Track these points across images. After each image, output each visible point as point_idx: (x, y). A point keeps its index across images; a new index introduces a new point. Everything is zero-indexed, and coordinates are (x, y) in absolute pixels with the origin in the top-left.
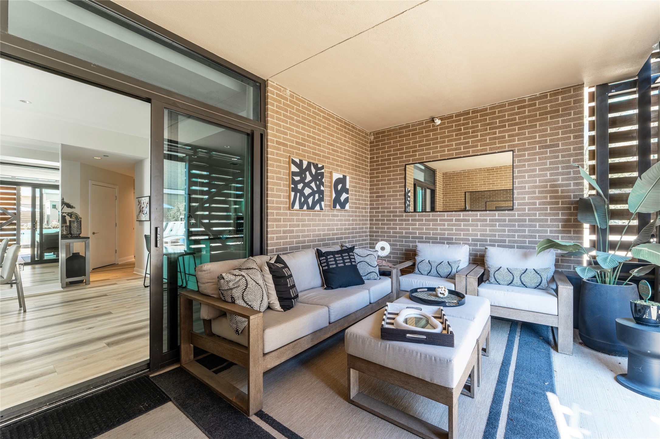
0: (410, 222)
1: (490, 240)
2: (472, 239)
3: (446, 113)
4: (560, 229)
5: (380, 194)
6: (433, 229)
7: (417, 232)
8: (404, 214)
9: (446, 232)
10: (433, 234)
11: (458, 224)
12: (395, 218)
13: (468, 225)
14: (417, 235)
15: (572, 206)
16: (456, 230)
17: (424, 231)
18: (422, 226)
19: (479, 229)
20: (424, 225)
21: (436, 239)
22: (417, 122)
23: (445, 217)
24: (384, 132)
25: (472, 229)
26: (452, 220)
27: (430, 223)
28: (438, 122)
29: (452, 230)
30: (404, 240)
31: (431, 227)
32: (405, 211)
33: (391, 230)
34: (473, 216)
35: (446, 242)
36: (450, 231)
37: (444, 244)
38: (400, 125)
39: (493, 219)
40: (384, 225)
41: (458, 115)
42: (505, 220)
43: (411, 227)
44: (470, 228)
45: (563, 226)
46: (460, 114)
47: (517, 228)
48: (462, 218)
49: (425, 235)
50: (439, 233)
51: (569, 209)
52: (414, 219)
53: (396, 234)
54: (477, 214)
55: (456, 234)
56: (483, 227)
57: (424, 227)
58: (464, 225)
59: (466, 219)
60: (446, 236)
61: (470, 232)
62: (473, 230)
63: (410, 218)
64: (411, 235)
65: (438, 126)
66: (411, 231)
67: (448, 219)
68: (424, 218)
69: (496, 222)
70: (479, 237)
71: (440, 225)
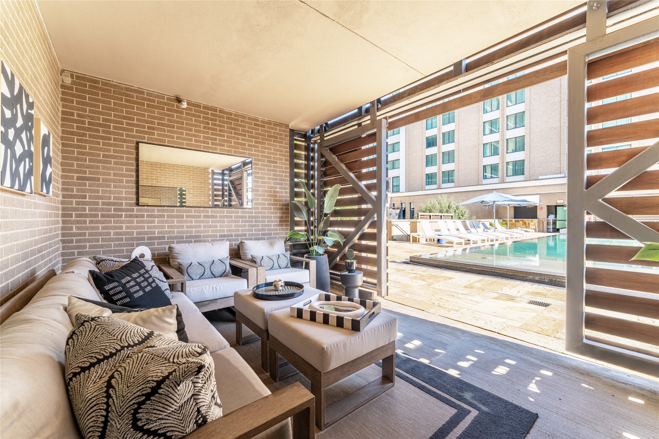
0: (145, 218)
1: (235, 234)
2: (220, 235)
3: (193, 100)
4: (278, 223)
5: (87, 175)
6: (178, 227)
7: (156, 230)
8: (135, 208)
9: (194, 230)
10: (178, 232)
11: (206, 220)
12: (120, 213)
13: (216, 222)
14: (156, 235)
15: (284, 207)
16: (204, 227)
17: (166, 229)
18: (163, 223)
19: (225, 225)
20: (167, 222)
21: (182, 237)
22: (155, 92)
23: (192, 213)
24: (96, 82)
25: (219, 225)
26: (199, 217)
27: (174, 220)
28: (185, 105)
29: (200, 226)
30: (135, 242)
31: (175, 224)
32: (138, 204)
33: (111, 229)
34: (221, 212)
35: (193, 240)
36: (197, 228)
37: (192, 242)
38: (128, 85)
39: (237, 216)
40: (97, 223)
41: (205, 107)
42: (246, 217)
43: (146, 225)
44: (218, 224)
45: (280, 221)
46: (208, 107)
47: (254, 223)
48: (210, 214)
49: (167, 234)
50: (185, 230)
51: (282, 209)
52: (152, 215)
53: (121, 235)
54: (224, 211)
55: (205, 231)
56: (229, 223)
57: (166, 225)
58: (212, 222)
59: (214, 216)
60: (194, 234)
61: (218, 228)
62: (221, 226)
63: (145, 214)
64: (146, 236)
65: (183, 109)
66: (146, 230)
67: (195, 215)
68: (166, 214)
69: (239, 218)
70: (226, 233)
71: (186, 222)
